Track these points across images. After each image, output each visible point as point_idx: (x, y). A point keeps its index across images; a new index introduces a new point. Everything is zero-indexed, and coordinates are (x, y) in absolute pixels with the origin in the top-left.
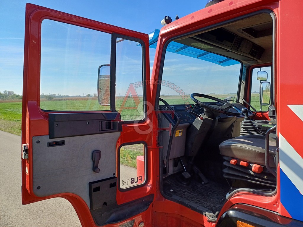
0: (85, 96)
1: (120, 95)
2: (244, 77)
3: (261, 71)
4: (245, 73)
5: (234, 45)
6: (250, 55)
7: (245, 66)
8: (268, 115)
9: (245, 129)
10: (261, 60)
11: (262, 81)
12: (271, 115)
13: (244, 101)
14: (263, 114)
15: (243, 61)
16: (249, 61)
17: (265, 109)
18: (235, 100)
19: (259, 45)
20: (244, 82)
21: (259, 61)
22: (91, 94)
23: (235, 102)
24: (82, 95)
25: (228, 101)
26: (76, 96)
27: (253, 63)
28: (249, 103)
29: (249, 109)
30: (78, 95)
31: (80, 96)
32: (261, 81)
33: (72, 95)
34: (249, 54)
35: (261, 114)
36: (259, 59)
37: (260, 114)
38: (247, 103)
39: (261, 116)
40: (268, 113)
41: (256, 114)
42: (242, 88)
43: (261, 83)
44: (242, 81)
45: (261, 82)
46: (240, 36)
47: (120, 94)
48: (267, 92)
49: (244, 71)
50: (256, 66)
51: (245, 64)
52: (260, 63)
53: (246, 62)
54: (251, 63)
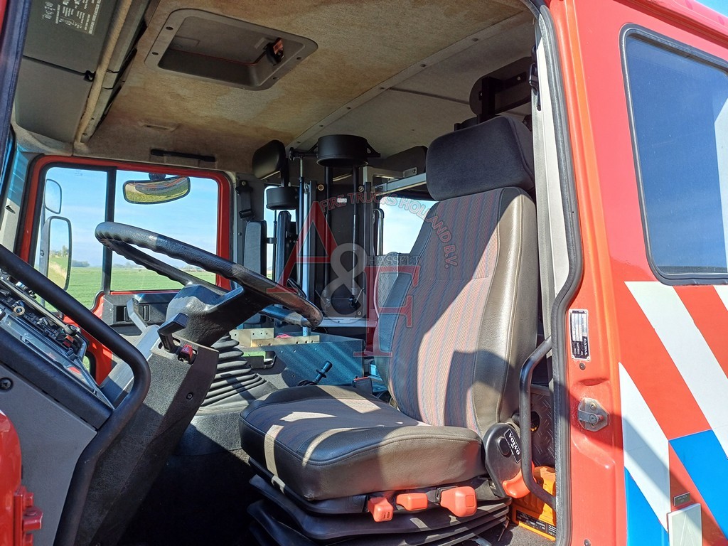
2: (17, 187)
7: (22, 153)
20: (17, 208)
27: (56, 148)
44: (8, 202)
51: (26, 143)
52: (82, 154)
53: (33, 136)
54: (50, 147)
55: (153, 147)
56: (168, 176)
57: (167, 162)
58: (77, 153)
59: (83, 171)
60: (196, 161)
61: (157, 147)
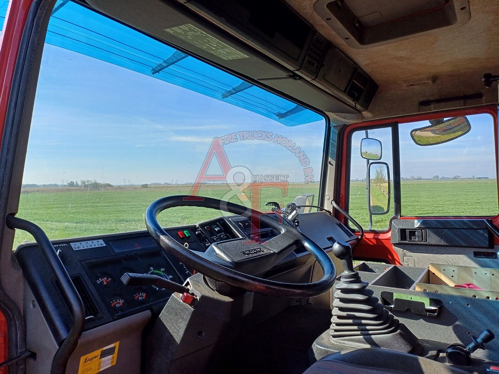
0: (65, 185)
1: (129, 182)
2: (333, 149)
3: (367, 137)
4: (335, 141)
5: (307, 58)
6: (347, 94)
7: (334, 127)
8: (389, 239)
9: (344, 314)
10: (370, 112)
11: (371, 161)
12: (397, 239)
13: (335, 205)
14: (380, 237)
15: (331, 115)
16: (343, 115)
17: (381, 224)
18: (316, 203)
19: (368, 70)
20: (334, 162)
21: (365, 113)
22: (76, 182)
23: (314, 210)
24: (60, 183)
25: (299, 207)
26: (49, 185)
27: (352, 119)
28: (346, 209)
29: (346, 224)
30: (53, 183)
31: (56, 185)
32: (368, 160)
33: (42, 184)
34: (345, 92)
35: (374, 238)
36: (366, 108)
37: (370, 236)
38: (340, 210)
39: (374, 241)
40: (389, 235)
41: (362, 236)
42: (330, 175)
43: (369, 164)
44: (330, 159)
45: (368, 162)
46: (322, 31)
47: (129, 180)
48: (377, 182)
49: (334, 137)
50: (360, 125)
51: (336, 121)
52: (368, 119)
53: (337, 115)
54: (348, 119)
55: (421, 99)
56: (445, 119)
57: (433, 109)
58: (364, 119)
59: (375, 130)
60: (462, 102)
61: (425, 99)
